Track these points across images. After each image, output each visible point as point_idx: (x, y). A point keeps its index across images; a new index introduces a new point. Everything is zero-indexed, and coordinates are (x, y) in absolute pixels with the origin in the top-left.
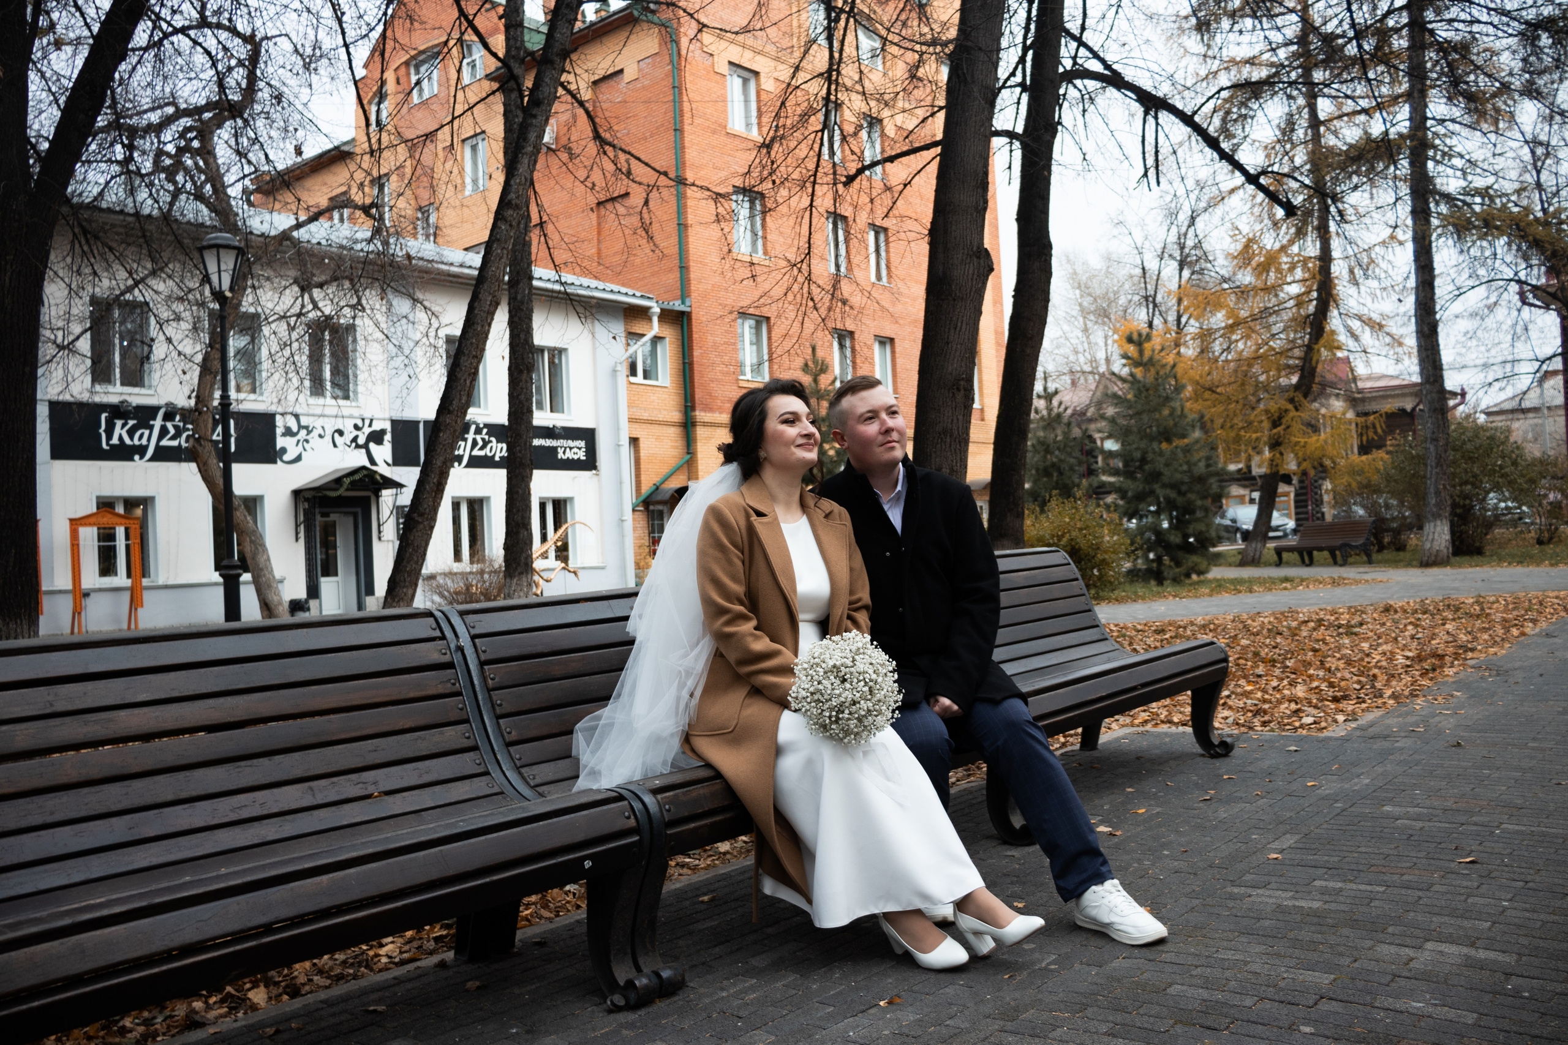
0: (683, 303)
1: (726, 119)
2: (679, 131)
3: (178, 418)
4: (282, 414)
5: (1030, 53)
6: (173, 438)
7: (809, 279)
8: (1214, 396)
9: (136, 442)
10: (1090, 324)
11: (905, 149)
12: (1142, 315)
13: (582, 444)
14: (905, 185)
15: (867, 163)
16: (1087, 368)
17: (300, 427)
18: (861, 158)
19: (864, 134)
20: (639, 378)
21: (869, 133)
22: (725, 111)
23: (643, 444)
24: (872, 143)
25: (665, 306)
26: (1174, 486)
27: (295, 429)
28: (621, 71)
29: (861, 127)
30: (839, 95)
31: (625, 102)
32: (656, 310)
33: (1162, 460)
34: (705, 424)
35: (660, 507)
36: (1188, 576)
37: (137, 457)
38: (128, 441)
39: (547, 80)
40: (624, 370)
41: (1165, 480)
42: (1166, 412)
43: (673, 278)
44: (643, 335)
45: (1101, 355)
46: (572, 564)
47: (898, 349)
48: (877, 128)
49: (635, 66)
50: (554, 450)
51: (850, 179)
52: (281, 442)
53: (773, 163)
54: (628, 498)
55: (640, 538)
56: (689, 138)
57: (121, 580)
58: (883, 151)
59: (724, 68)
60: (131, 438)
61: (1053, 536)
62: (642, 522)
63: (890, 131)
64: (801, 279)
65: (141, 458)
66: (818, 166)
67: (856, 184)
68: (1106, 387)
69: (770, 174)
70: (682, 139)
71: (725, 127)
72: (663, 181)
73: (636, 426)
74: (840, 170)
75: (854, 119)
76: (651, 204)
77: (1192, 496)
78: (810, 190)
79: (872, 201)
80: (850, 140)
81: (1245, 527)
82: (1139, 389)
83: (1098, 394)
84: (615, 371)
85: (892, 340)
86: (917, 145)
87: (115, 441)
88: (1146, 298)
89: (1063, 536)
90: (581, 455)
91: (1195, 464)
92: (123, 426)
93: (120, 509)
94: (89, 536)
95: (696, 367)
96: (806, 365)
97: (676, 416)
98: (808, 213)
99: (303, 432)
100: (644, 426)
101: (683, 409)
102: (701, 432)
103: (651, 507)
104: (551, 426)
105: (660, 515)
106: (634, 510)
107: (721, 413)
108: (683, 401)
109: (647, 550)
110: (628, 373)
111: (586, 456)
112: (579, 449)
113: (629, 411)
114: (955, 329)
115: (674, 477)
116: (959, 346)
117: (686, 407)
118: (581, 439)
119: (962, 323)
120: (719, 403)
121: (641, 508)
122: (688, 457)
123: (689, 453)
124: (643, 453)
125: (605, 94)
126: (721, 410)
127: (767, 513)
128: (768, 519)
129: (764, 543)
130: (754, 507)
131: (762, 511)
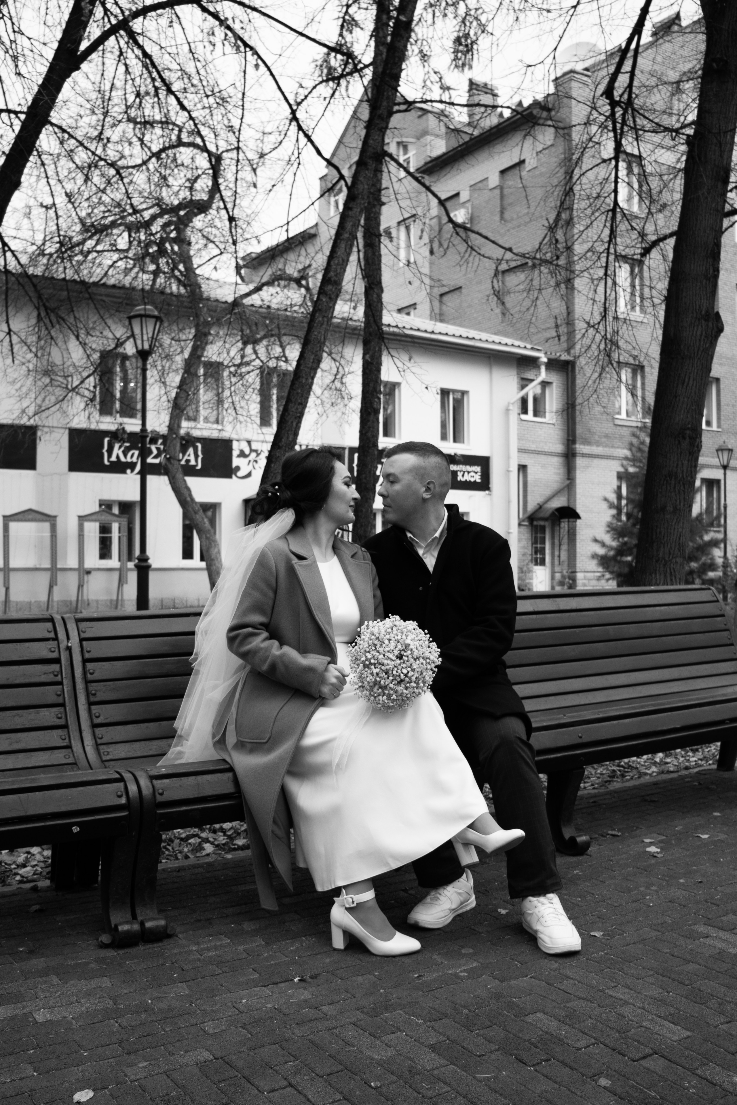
0: (569, 353)
3: (160, 441)
4: (238, 440)
6: (155, 457)
9: (129, 460)
13: (478, 469)
17: (251, 450)
20: (530, 416)
23: (530, 471)
25: (553, 356)
27: (247, 451)
28: (522, 162)
31: (526, 187)
32: (545, 360)
34: (584, 455)
35: (542, 523)
37: (129, 471)
38: (123, 459)
40: (516, 409)
44: (534, 380)
49: (534, 157)
52: (236, 462)
54: (515, 515)
55: (524, 547)
57: (114, 562)
60: (125, 456)
62: (526, 534)
65: (132, 471)
73: (525, 455)
84: (507, 410)
87: (114, 458)
90: (477, 478)
92: (120, 447)
93: (116, 510)
94: (92, 529)
95: (578, 408)
97: (559, 448)
99: (253, 455)
100: (532, 455)
101: (566, 442)
102: (580, 462)
103: (535, 523)
104: (453, 454)
105: (543, 529)
106: (520, 525)
107: (598, 446)
108: (566, 436)
109: (530, 558)
110: (520, 411)
111: (481, 479)
112: (476, 473)
113: (519, 443)
114: (683, 384)
115: (555, 498)
116: (686, 399)
117: (568, 440)
118: (478, 465)
119: (689, 379)
120: (597, 438)
121: (526, 523)
122: (568, 482)
123: (568, 479)
124: (530, 478)
125: (513, 181)
126: (598, 444)
127: (307, 557)
128: (307, 562)
129: (303, 583)
130: (297, 552)
131: (303, 555)
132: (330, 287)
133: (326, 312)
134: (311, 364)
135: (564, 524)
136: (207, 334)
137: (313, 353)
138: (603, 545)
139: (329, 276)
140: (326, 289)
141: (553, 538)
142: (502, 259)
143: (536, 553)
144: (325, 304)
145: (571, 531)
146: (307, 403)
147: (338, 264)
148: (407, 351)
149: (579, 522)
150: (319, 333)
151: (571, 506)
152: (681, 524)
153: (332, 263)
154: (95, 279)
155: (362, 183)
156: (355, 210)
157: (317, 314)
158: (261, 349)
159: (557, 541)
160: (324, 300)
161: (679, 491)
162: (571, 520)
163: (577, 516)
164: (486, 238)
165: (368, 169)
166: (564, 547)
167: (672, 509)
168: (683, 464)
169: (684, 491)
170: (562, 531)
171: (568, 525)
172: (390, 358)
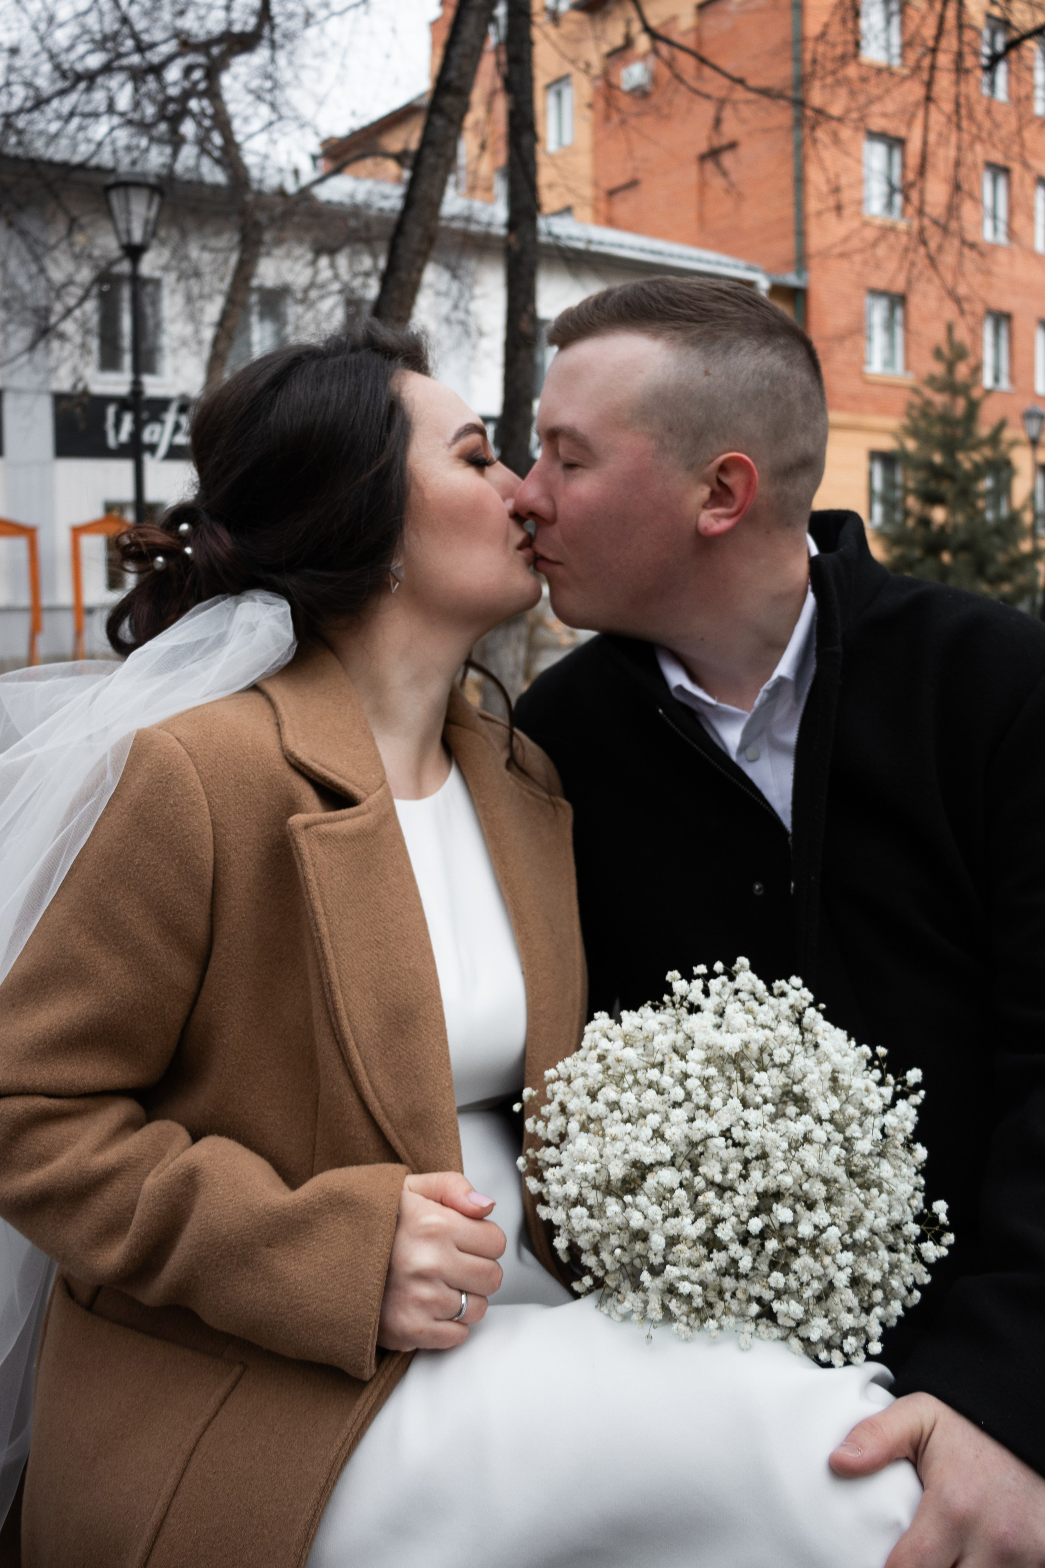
0: (798, 274)
3: (193, 410)
9: (147, 439)
25: (775, 278)
31: (734, 28)
32: (764, 284)
37: (147, 457)
43: (786, 245)
65: (153, 456)
71: (857, 56)
87: (122, 437)
94: (94, 546)
96: (939, 350)
125: (712, 20)
127: (358, 792)
128: (358, 820)
129: (324, 930)
130: (316, 766)
131: (340, 781)
136: (259, 243)
154: (77, 159)
158: (342, 261)
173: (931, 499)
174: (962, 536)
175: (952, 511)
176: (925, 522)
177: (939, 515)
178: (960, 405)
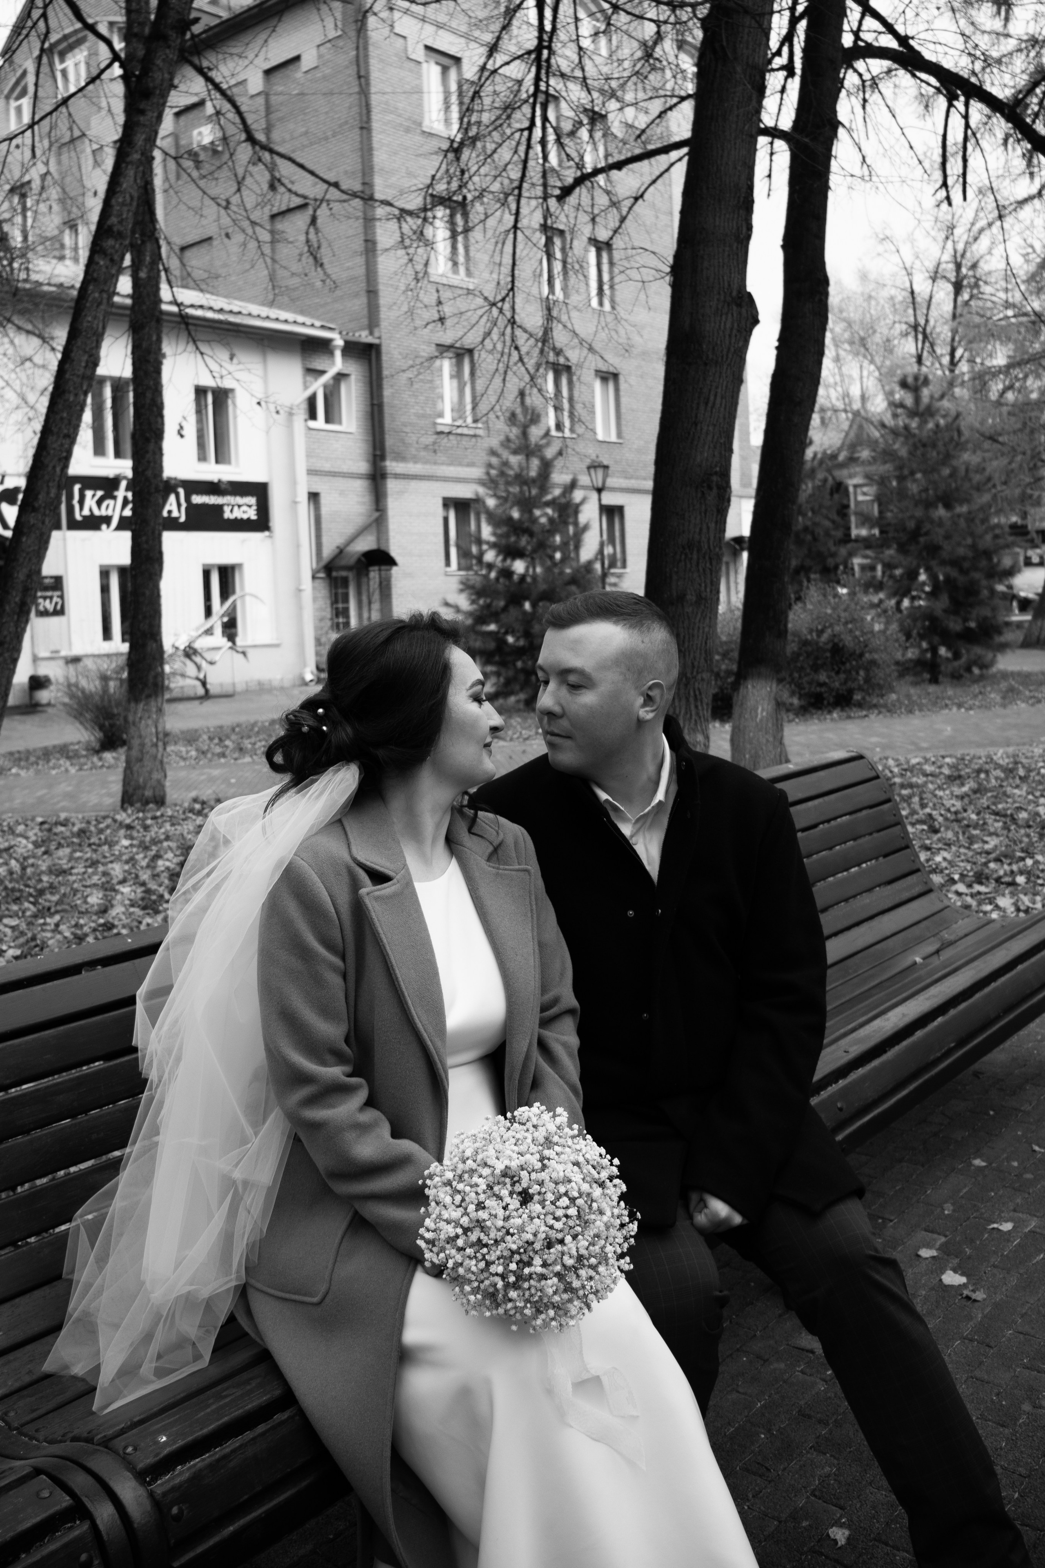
0: (371, 333)
1: (421, 115)
2: (365, 127)
5: (802, 25)
7: (512, 322)
8: (996, 446)
10: (842, 353)
11: (638, 151)
12: (909, 347)
13: (252, 500)
14: (636, 199)
15: (589, 169)
16: (840, 405)
18: (580, 166)
19: (584, 133)
20: (320, 423)
21: (591, 132)
22: (420, 105)
23: (324, 500)
24: (594, 144)
25: (350, 338)
26: (956, 563)
28: (297, 58)
29: (581, 123)
30: (552, 82)
31: (302, 94)
32: (339, 342)
33: (941, 531)
34: (397, 476)
35: (344, 573)
36: (969, 670)
39: (159, 62)
40: (302, 413)
41: (944, 555)
42: (946, 472)
43: (359, 304)
44: (323, 372)
45: (855, 391)
46: (239, 641)
47: (623, 386)
48: (599, 126)
49: (314, 52)
50: (219, 508)
51: (567, 191)
53: (463, 172)
54: (307, 563)
55: (321, 609)
56: (378, 137)
58: (606, 157)
59: (419, 54)
61: (811, 631)
62: (323, 590)
63: (617, 129)
64: (502, 322)
66: (523, 175)
67: (572, 199)
68: (861, 427)
69: (460, 187)
70: (369, 138)
71: (420, 124)
72: (334, 193)
73: (316, 479)
74: (553, 181)
75: (571, 114)
76: (319, 221)
77: (977, 575)
78: (513, 206)
79: (593, 220)
80: (566, 141)
81: (1023, 594)
82: (915, 446)
83: (852, 435)
84: (291, 415)
85: (615, 376)
86: (650, 147)
88: (915, 327)
89: (822, 632)
90: (251, 514)
91: (981, 537)
95: (387, 410)
96: (513, 415)
97: (362, 466)
98: (511, 236)
100: (326, 479)
101: (371, 458)
102: (392, 486)
103: (334, 574)
104: (216, 480)
105: (345, 582)
106: (314, 578)
107: (415, 462)
108: (371, 450)
109: (329, 623)
110: (307, 416)
111: (258, 514)
112: (250, 506)
113: (307, 461)
114: (707, 404)
115: (361, 538)
116: (711, 428)
117: (375, 456)
118: (252, 495)
119: (716, 396)
120: (413, 451)
121: (322, 575)
122: (377, 514)
123: (377, 510)
124: (324, 510)
125: (280, 85)
126: (415, 460)
127: (391, 873)
128: (393, 888)
129: (385, 941)
130: (368, 863)
131: (382, 869)
132: (111, 242)
133: (105, 282)
134: (82, 370)
135: (374, 574)
137: (85, 352)
138: (458, 609)
139: (109, 222)
140: (104, 244)
141: (359, 593)
142: (322, 201)
143: (337, 616)
144: (104, 270)
145: (384, 583)
146: (77, 434)
147: (123, 204)
148: (226, 345)
149: (394, 570)
150: (95, 318)
151: (383, 548)
152: (707, 620)
153: (113, 202)
155: (160, 69)
156: (150, 114)
157: (91, 287)
159: (365, 598)
160: (102, 263)
161: (704, 570)
162: (383, 568)
163: (392, 562)
164: (301, 166)
165: (169, 47)
166: (376, 606)
167: (694, 599)
168: (708, 528)
169: (711, 570)
170: (371, 583)
171: (380, 575)
172: (199, 356)
173: (511, 552)
174: (542, 587)
175: (532, 564)
176: (507, 573)
177: (519, 566)
178: (535, 463)
